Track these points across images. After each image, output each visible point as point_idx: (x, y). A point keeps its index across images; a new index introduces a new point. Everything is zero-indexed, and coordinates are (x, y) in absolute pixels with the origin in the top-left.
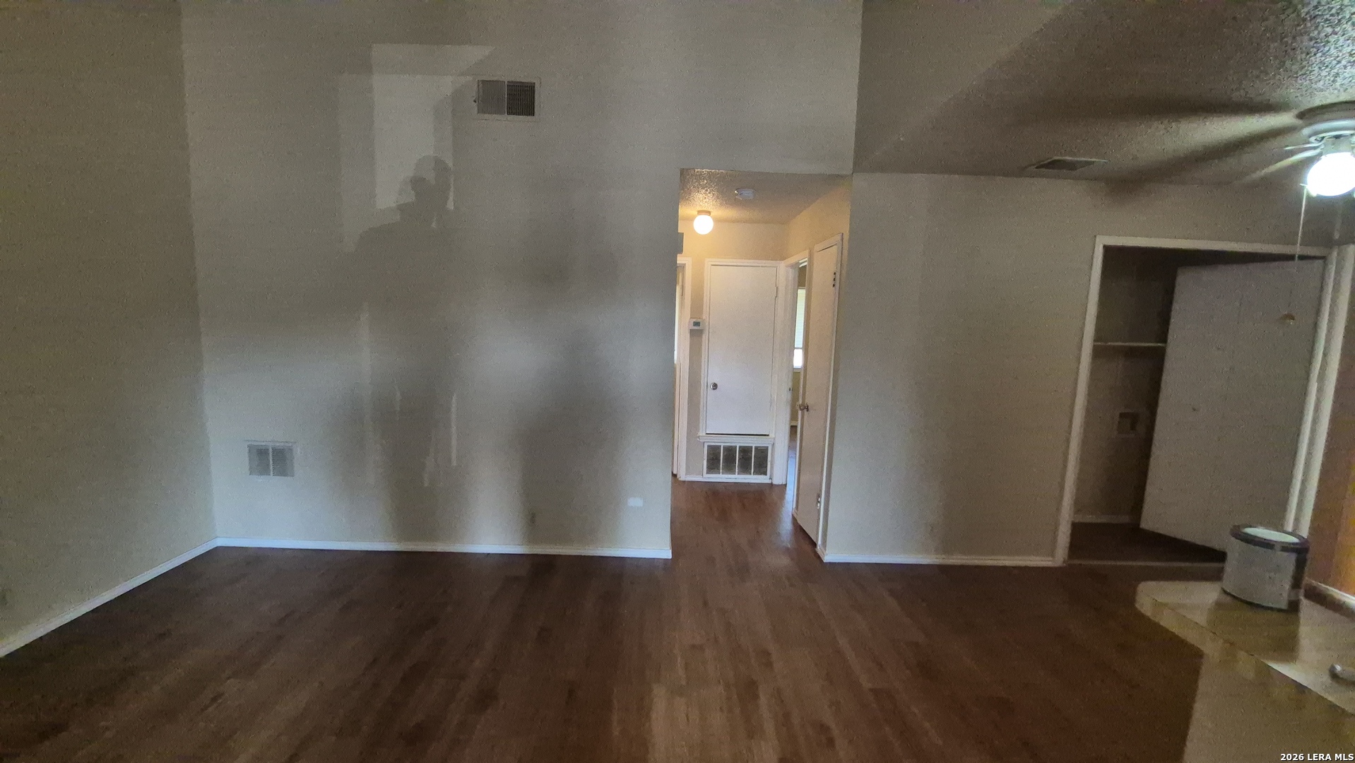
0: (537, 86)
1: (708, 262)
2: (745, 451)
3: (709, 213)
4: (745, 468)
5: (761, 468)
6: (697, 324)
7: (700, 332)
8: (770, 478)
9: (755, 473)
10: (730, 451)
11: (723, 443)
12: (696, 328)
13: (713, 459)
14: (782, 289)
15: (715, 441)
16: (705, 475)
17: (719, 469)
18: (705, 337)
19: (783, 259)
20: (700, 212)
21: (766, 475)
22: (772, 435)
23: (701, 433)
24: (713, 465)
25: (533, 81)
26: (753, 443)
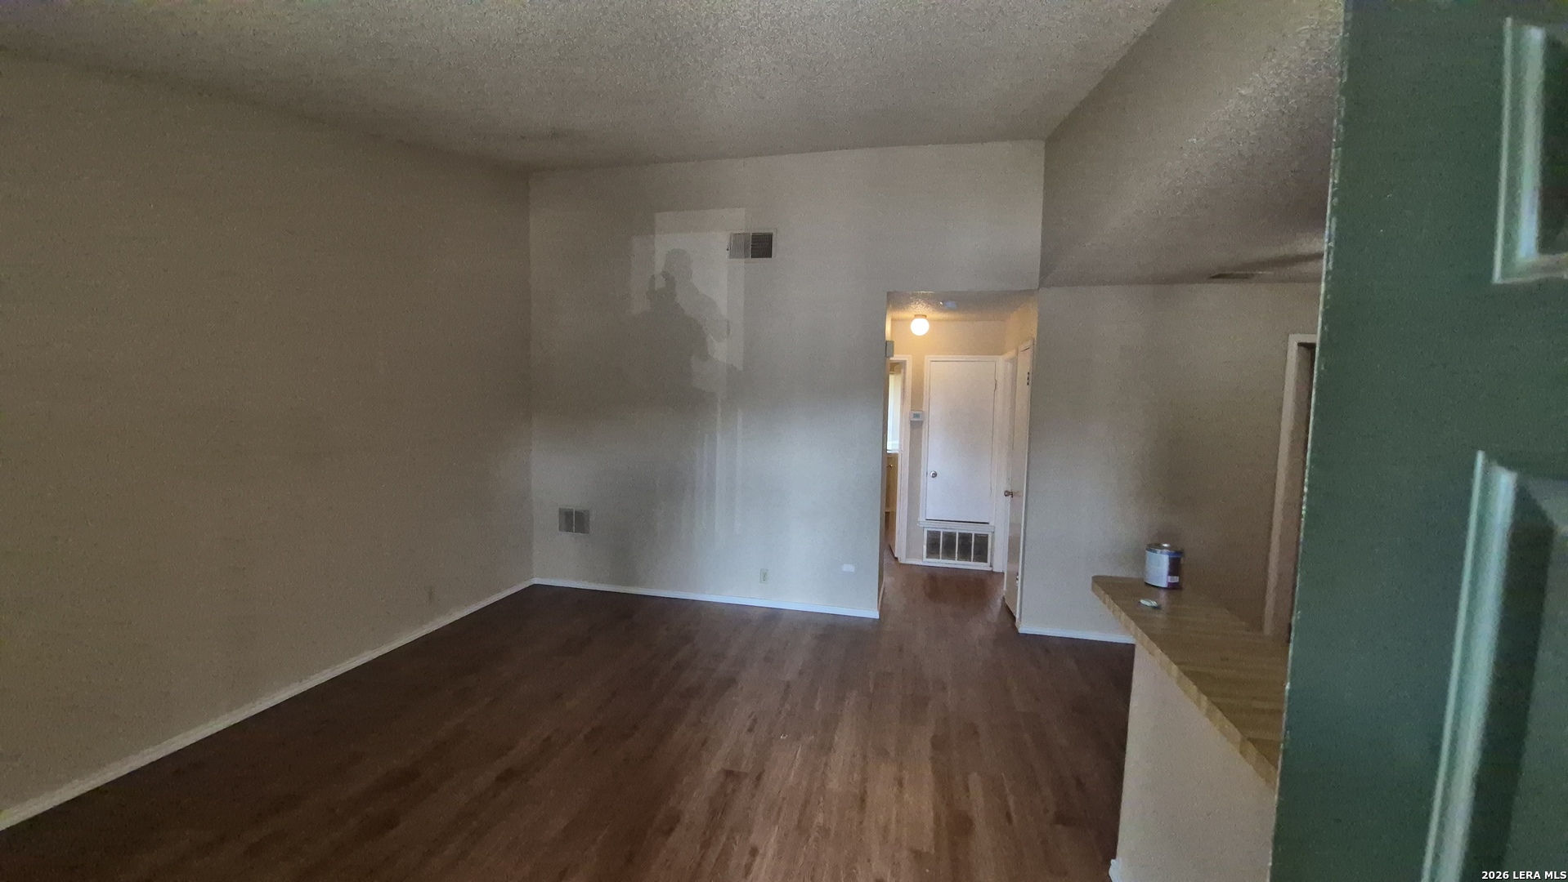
0: (774, 234)
1: (928, 358)
2: (965, 538)
3: (925, 316)
4: (965, 554)
5: (982, 555)
6: (917, 416)
7: (921, 423)
8: (991, 566)
9: (976, 560)
10: (950, 537)
11: (942, 529)
12: (916, 419)
13: (933, 545)
14: (1000, 380)
15: (934, 527)
16: (925, 559)
17: (938, 553)
18: (925, 427)
19: (1002, 354)
20: (917, 316)
21: (986, 562)
22: (992, 523)
23: (922, 519)
24: (933, 548)
25: (771, 231)
26: (973, 530)
